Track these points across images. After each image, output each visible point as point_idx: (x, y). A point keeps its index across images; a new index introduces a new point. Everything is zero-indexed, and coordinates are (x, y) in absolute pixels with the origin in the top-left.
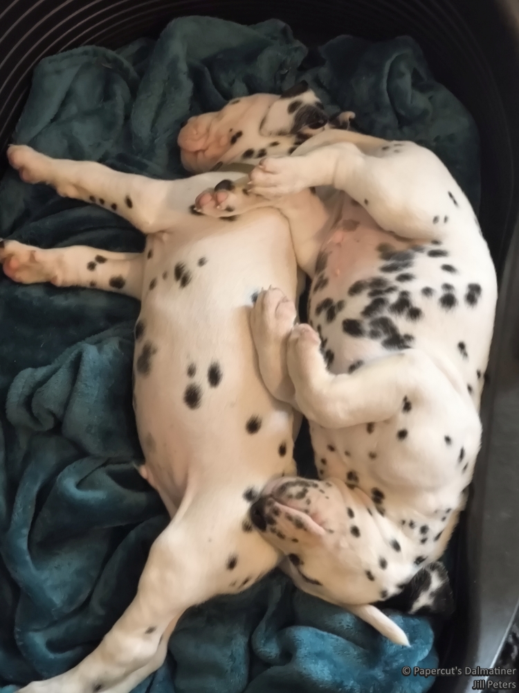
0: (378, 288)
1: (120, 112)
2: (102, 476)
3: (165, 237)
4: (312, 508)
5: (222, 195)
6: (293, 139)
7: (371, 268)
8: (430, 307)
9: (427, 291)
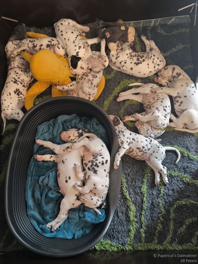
0: (92, 162)
1: (51, 131)
2: (54, 192)
3: (60, 155)
4: (85, 197)
6: (78, 137)
7: (91, 158)
8: (100, 165)
9: (100, 162)
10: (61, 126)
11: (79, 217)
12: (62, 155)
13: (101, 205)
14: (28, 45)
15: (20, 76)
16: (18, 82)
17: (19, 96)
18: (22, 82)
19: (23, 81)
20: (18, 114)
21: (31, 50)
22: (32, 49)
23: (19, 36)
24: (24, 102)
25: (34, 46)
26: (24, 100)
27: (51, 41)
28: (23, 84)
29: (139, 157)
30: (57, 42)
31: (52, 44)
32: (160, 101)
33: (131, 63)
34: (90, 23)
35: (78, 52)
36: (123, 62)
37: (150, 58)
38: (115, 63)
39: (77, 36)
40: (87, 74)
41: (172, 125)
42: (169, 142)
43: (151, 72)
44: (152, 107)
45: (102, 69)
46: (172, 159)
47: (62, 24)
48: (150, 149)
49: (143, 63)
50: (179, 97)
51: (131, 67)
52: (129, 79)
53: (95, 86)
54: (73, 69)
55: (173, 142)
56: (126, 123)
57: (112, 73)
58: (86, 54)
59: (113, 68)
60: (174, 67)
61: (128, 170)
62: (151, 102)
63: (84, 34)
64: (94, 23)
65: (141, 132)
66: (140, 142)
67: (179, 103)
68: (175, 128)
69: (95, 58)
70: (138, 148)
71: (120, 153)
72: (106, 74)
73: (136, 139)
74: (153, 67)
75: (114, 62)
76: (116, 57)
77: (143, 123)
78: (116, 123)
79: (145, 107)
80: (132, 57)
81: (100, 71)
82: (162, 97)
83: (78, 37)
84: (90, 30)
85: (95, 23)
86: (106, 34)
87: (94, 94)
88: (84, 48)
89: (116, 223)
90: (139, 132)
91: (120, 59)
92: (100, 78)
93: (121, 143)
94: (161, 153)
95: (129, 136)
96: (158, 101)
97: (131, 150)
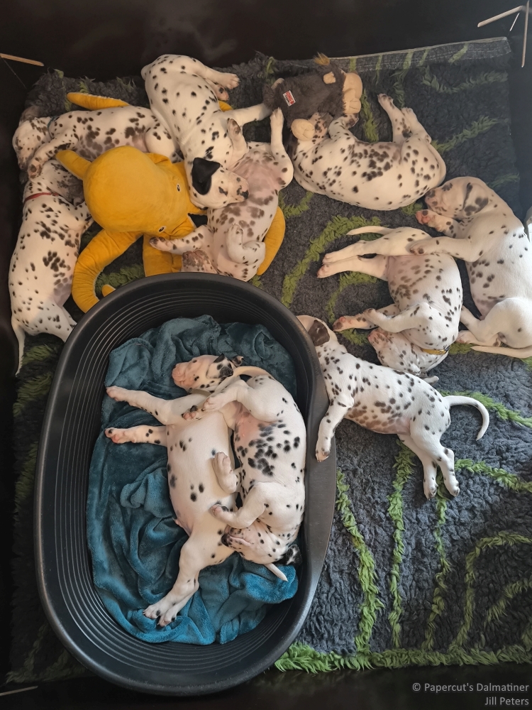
0: (260, 444)
1: (147, 363)
2: (162, 525)
3: (173, 427)
4: (244, 536)
5: (193, 414)
6: (220, 379)
7: (256, 435)
8: (279, 451)
9: (279, 445)
10: (173, 349)
11: (230, 586)
12: (179, 429)
13: (286, 556)
14: (74, 130)
15: (57, 216)
16: (52, 235)
17: (58, 273)
18: (63, 232)
19: (66, 231)
20: (57, 319)
21: (82, 143)
22: (85, 143)
23: (48, 104)
24: (71, 286)
25: (92, 135)
26: (70, 282)
27: (137, 120)
28: (67, 238)
29: (380, 426)
30: (153, 120)
31: (140, 126)
32: (433, 276)
33: (355, 173)
34: (238, 64)
35: (211, 148)
36: (333, 171)
37: (406, 159)
38: (311, 173)
39: (207, 102)
40: (238, 206)
41: (466, 337)
42: (458, 382)
43: (407, 198)
44: (411, 292)
45: (276, 191)
46: (468, 429)
47: (163, 70)
48: (409, 404)
49: (385, 173)
50: (483, 262)
51: (353, 186)
52: (349, 216)
53: (258, 238)
54: (198, 194)
55: (469, 383)
56: (344, 336)
57: (304, 201)
58: (231, 151)
59: (305, 186)
60: (469, 184)
61: (352, 460)
62: (410, 279)
63: (224, 96)
64: (250, 64)
65: (386, 360)
66: (382, 387)
67: (484, 280)
68: (473, 345)
69: (258, 161)
70: (378, 404)
71: (330, 417)
72: (287, 203)
73: (371, 380)
74: (414, 183)
75: (308, 173)
76: (314, 159)
77: (389, 336)
78: (318, 337)
79: (393, 291)
80: (355, 158)
81: (271, 198)
82: (438, 266)
83: (208, 107)
84: (239, 83)
85: (254, 64)
86: (284, 95)
87: (257, 260)
88: (225, 135)
89: (325, 600)
90: (379, 358)
91: (324, 164)
92: (271, 216)
93: (333, 390)
94: (440, 415)
95: (355, 372)
96: (428, 275)
97: (360, 408)
